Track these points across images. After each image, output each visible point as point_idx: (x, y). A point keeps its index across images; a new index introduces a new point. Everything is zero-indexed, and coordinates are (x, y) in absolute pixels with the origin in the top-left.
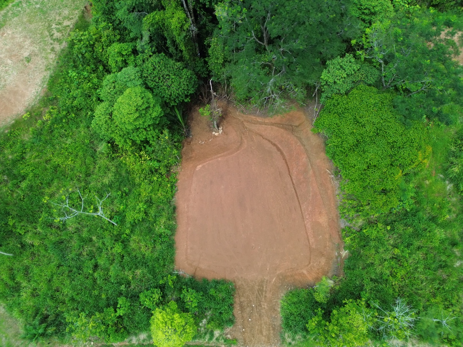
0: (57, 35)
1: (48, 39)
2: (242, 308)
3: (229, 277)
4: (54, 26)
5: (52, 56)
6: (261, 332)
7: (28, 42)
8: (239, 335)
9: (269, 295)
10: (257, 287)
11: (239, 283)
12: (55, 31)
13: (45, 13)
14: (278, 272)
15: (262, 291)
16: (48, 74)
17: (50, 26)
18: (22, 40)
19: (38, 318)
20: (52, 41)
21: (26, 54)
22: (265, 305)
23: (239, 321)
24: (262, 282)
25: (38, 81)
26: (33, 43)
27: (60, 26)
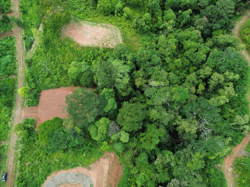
0: (105, 44)
1: (103, 42)
2: (32, 109)
3: (40, 104)
4: (108, 42)
5: (97, 45)
6: (27, 114)
7: (101, 37)
8: (26, 108)
9: (35, 115)
10: (37, 112)
11: (38, 107)
12: (106, 43)
13: (113, 38)
14: (41, 117)
15: (36, 113)
16: (91, 45)
17: (108, 41)
18: (102, 35)
19: (30, 61)
20: (102, 43)
21: (97, 37)
22: (33, 114)
23: (29, 108)
24: (38, 113)
25: (88, 43)
26: (102, 38)
27: (108, 43)
